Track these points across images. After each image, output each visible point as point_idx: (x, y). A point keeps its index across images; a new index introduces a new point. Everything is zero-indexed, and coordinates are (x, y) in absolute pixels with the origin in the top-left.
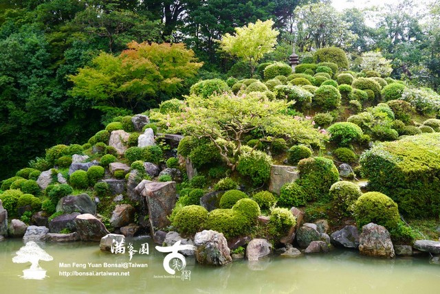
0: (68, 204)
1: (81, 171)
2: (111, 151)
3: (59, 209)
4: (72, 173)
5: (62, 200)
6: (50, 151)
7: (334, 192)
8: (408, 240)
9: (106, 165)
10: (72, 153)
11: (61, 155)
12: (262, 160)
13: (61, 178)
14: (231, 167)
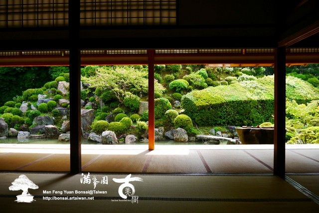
0: (39, 120)
1: (43, 103)
2: (59, 93)
3: (34, 123)
4: (39, 104)
5: (35, 118)
6: (25, 92)
7: (166, 114)
8: (194, 135)
9: (57, 100)
10: (37, 93)
11: (31, 95)
12: (135, 99)
13: (33, 107)
14: (121, 103)
